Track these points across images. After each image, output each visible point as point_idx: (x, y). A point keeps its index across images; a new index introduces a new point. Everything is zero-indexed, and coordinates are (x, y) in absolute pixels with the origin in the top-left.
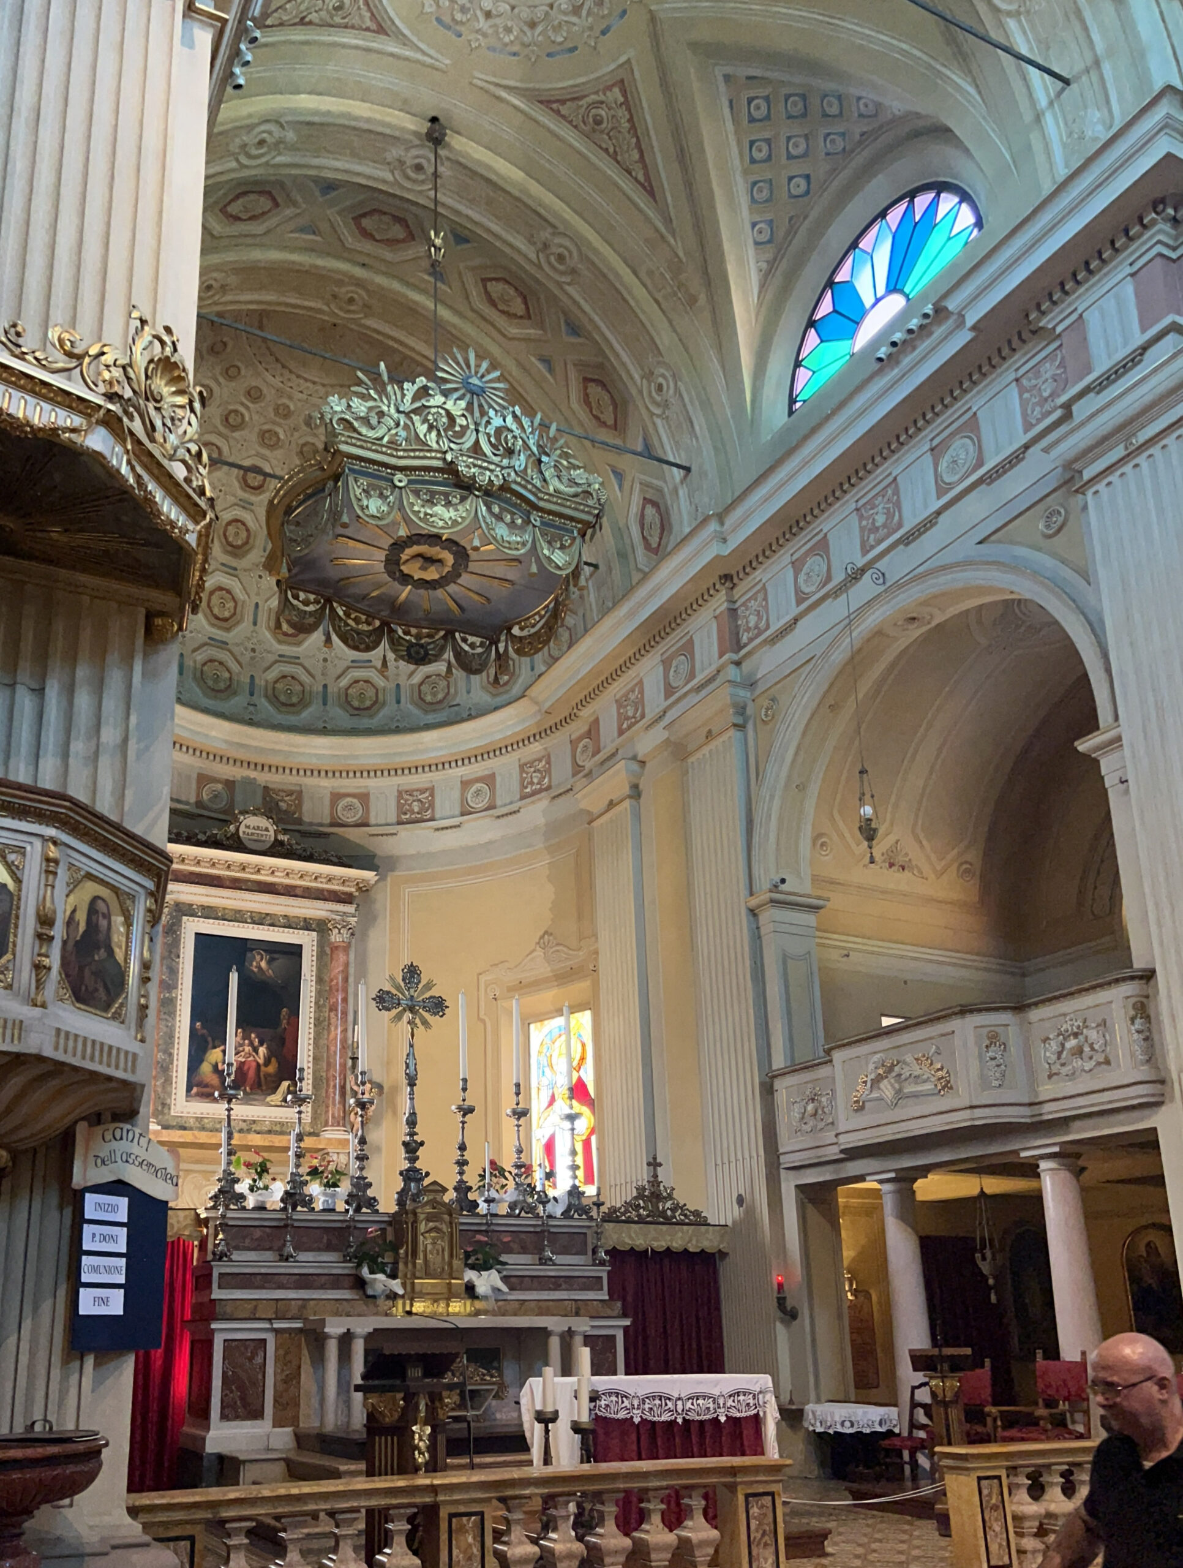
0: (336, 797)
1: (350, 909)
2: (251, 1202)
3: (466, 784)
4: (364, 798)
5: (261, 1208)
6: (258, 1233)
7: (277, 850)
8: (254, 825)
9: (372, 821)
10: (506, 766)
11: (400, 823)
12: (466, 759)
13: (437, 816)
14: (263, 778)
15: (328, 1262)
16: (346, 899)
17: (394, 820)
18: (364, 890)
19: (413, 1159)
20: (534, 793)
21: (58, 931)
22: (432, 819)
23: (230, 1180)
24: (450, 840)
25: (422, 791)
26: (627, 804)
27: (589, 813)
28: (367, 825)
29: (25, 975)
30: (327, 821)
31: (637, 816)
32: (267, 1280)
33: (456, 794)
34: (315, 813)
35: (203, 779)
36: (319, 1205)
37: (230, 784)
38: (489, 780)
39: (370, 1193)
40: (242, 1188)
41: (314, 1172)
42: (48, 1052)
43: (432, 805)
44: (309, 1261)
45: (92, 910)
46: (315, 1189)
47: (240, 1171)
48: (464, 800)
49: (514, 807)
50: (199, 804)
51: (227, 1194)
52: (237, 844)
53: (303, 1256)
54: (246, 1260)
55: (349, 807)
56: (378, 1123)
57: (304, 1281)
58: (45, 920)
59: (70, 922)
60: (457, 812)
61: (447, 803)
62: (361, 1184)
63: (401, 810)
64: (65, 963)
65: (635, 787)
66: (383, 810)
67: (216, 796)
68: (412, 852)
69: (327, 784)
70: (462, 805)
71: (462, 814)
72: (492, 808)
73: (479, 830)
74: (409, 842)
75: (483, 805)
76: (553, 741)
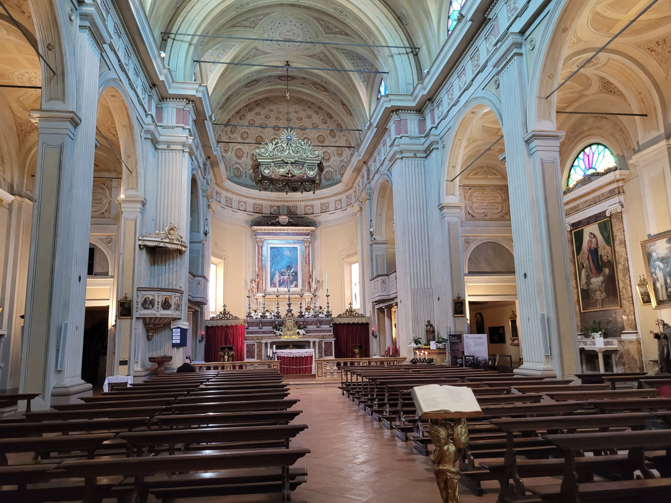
0: (306, 207)
1: (309, 237)
2: (254, 317)
3: (336, 201)
4: (312, 206)
5: (256, 318)
6: (256, 323)
7: (290, 224)
8: (283, 219)
9: (315, 213)
10: (343, 196)
11: (321, 213)
12: (334, 195)
14: (287, 204)
15: (270, 328)
16: (308, 234)
18: (313, 231)
19: (290, 307)
20: (349, 205)
21: (160, 303)
22: (329, 211)
23: (250, 313)
24: (332, 217)
25: (326, 204)
26: (359, 212)
27: (355, 212)
28: (313, 214)
29: (156, 309)
30: (304, 213)
31: (361, 215)
32: (256, 333)
33: (334, 204)
34: (300, 212)
35: (271, 207)
36: (269, 317)
37: (278, 207)
38: (340, 200)
39: (280, 314)
40: (252, 315)
41: (267, 311)
42: (159, 316)
43: (328, 207)
44: (265, 328)
45: (165, 299)
46: (267, 314)
47: (251, 311)
48: (335, 206)
49: (345, 208)
50: (271, 213)
51: (249, 315)
52: (278, 224)
53: (264, 328)
54: (251, 329)
55: (309, 209)
56: (319, 291)
57: (264, 333)
58: (158, 302)
59: (162, 301)
60: (334, 209)
61: (332, 207)
62: (278, 313)
63: (321, 209)
64: (162, 306)
65: (361, 208)
66: (317, 209)
67: (275, 211)
68: (324, 220)
69: (303, 203)
72: (341, 208)
73: (339, 214)
74: (323, 218)
75: (339, 207)
76: (351, 191)
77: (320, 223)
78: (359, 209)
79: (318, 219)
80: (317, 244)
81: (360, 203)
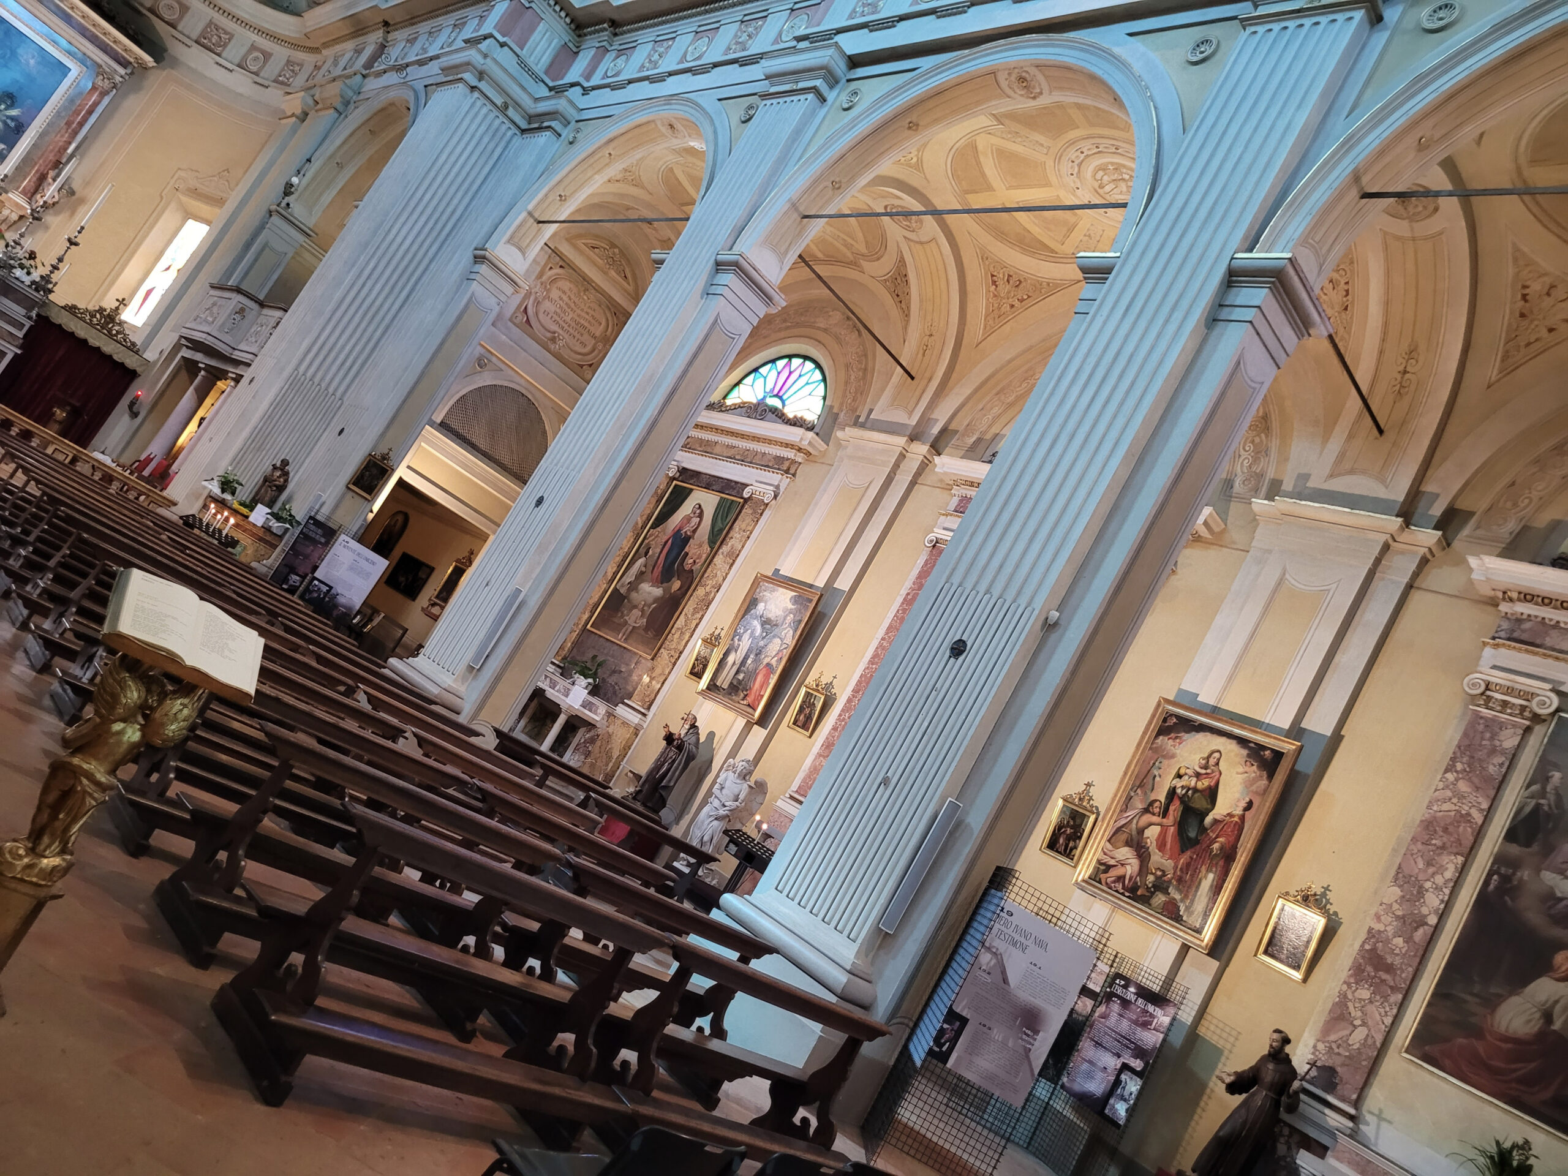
1: (122, 71)
3: (253, 48)
9: (180, 28)
10: (281, 54)
11: (197, 42)
12: (260, 31)
13: (224, 55)
16: (124, 63)
17: (195, 38)
18: (145, 68)
20: (282, 83)
22: (219, 55)
24: (219, 75)
25: (226, 33)
28: (175, 28)
30: (148, 5)
33: (243, 51)
38: (267, 56)
43: (225, 45)
48: (245, 58)
49: (266, 83)
55: (169, 7)
56: (57, 213)
60: (237, 61)
61: (235, 52)
63: (204, 34)
66: (193, 25)
68: (193, 65)
70: (242, 60)
71: (239, 66)
72: (256, 74)
73: (240, 83)
74: (195, 58)
75: (254, 69)
76: (309, 59)
77: (175, 63)
78: (298, 112)
79: (176, 49)
80: (133, 103)
81: (311, 102)
